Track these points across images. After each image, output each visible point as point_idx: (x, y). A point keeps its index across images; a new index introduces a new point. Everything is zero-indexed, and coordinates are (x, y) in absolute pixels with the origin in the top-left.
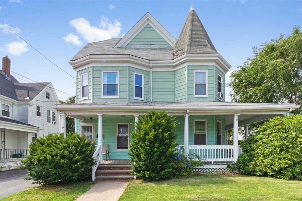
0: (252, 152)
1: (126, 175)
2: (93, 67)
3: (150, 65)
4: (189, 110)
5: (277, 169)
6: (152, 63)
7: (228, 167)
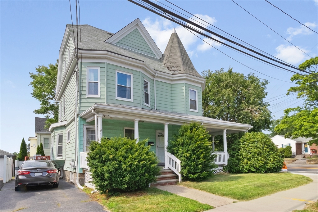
0: (238, 157)
1: (169, 179)
2: (107, 64)
3: (155, 74)
4: (203, 123)
5: (258, 167)
6: (157, 74)
7: (224, 169)
